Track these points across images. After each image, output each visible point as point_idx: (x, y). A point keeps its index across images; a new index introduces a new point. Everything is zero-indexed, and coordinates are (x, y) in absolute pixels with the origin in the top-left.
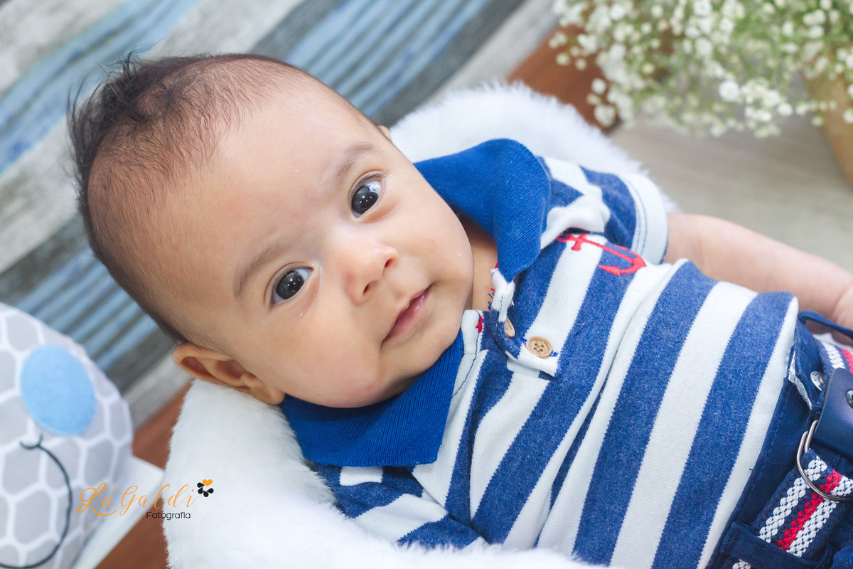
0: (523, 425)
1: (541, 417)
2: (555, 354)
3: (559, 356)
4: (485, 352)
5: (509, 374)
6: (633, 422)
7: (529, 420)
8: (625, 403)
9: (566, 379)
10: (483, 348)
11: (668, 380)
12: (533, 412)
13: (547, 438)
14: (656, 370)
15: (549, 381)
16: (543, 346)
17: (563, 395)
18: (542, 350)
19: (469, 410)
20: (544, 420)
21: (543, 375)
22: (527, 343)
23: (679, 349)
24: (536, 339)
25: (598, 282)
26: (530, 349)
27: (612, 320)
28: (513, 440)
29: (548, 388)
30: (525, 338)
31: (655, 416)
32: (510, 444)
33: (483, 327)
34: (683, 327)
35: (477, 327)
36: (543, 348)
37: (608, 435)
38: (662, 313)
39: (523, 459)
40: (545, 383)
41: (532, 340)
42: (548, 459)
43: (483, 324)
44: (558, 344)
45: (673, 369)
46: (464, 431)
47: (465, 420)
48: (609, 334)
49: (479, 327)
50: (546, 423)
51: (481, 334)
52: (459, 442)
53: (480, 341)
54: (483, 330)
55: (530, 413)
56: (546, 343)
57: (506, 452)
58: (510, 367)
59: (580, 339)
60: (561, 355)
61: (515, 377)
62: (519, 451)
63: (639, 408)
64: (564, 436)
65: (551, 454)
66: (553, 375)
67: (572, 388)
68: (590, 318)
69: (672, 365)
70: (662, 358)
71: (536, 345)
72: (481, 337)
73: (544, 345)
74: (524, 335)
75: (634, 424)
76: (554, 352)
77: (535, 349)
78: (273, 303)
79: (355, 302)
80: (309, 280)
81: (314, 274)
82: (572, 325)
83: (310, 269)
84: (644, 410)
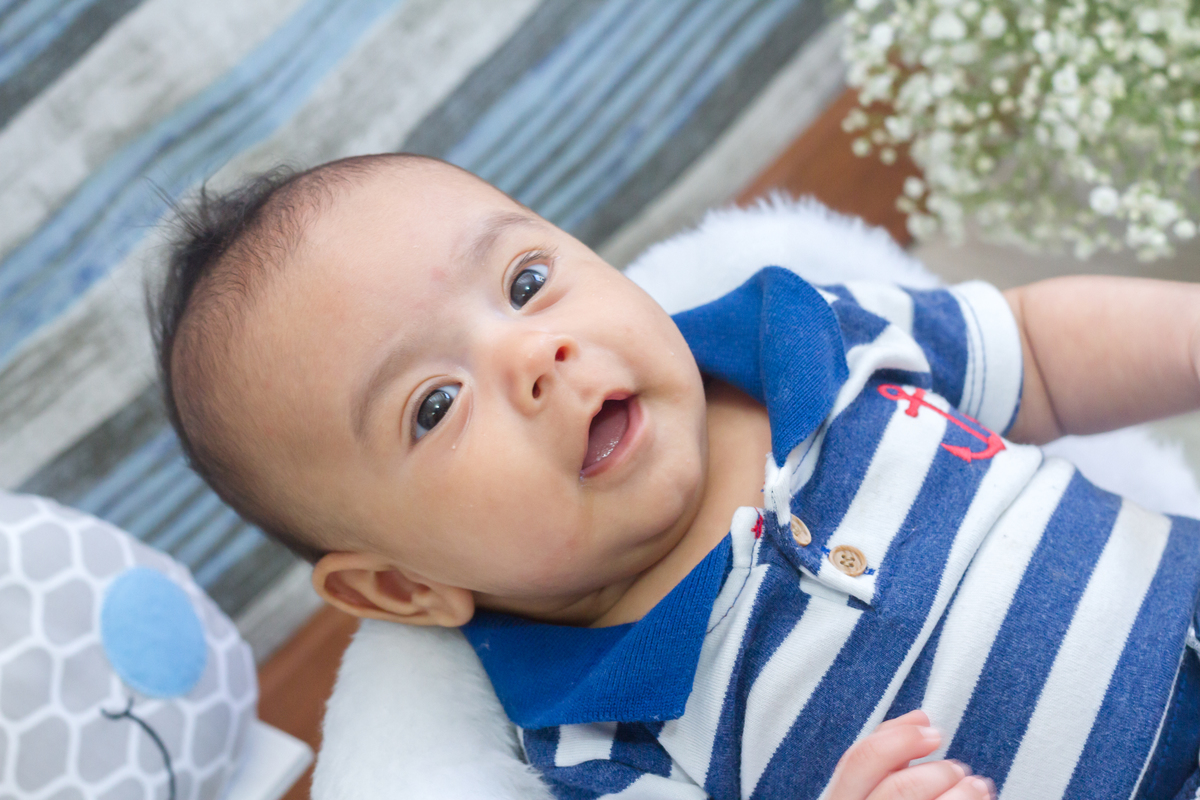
0: (824, 674)
1: (850, 664)
2: (871, 572)
3: (876, 574)
4: (765, 568)
5: (804, 599)
6: (1007, 699)
7: (832, 668)
8: (995, 669)
9: (887, 609)
10: (762, 561)
11: (1060, 643)
12: (839, 657)
13: (859, 695)
14: (1044, 625)
15: (861, 612)
16: (853, 559)
17: (882, 631)
18: (851, 565)
19: (740, 650)
20: (855, 667)
21: (854, 602)
22: (831, 555)
23: (1077, 599)
24: (843, 549)
25: (939, 470)
26: (835, 563)
27: (957, 528)
28: (809, 696)
29: (860, 621)
30: (827, 547)
31: (1038, 694)
32: (805, 702)
33: (763, 531)
34: (1081, 570)
35: (755, 530)
36: (854, 563)
37: (968, 714)
38: (1053, 546)
39: (824, 724)
40: (856, 614)
41: (839, 549)
43: (763, 527)
44: (876, 556)
45: (1067, 627)
46: (732, 680)
47: (733, 664)
48: (950, 547)
49: (757, 530)
50: (856, 673)
51: (760, 540)
52: (724, 696)
53: (756, 549)
54: (762, 535)
55: (834, 657)
56: (859, 554)
57: (798, 713)
58: (805, 587)
59: (907, 550)
60: (880, 573)
61: (813, 603)
62: (819, 712)
64: (883, 693)
65: (865, 719)
66: (868, 602)
67: (896, 621)
68: (924, 522)
69: (1067, 620)
70: (1053, 608)
71: (843, 557)
72: (758, 545)
73: (856, 558)
74: (825, 543)
75: (1007, 702)
76: (870, 567)
77: (842, 563)
78: (414, 440)
79: (526, 414)
80: (459, 398)
81: (465, 390)
82: (897, 530)
83: (459, 385)
84: (1023, 682)
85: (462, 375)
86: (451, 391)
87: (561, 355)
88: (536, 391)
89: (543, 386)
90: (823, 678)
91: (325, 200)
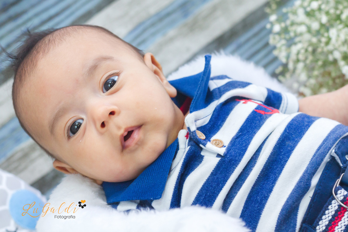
0: (207, 179)
1: (216, 175)
3: (226, 147)
5: (202, 157)
7: (209, 177)
9: (228, 156)
12: (212, 173)
13: (218, 185)
15: (220, 158)
17: (227, 164)
18: (218, 145)
19: (179, 173)
21: (218, 155)
22: (211, 142)
24: (216, 140)
25: (252, 116)
26: (212, 144)
27: (256, 134)
28: (201, 186)
29: (219, 161)
30: (210, 140)
32: (200, 188)
33: (189, 137)
39: (206, 195)
41: (214, 140)
43: (189, 135)
44: (227, 142)
46: (177, 182)
47: (177, 177)
48: (252, 139)
49: (187, 136)
50: (217, 178)
51: (188, 140)
52: (174, 188)
53: (187, 143)
54: (189, 138)
55: (210, 173)
56: (221, 142)
58: (202, 153)
59: (238, 140)
60: (228, 147)
61: (205, 159)
64: (225, 183)
66: (222, 155)
67: (231, 160)
68: (245, 131)
71: (216, 142)
73: (220, 142)
74: (210, 139)
76: (225, 145)
77: (215, 144)
78: (69, 137)
80: (83, 124)
82: (235, 134)
83: (83, 120)
85: (84, 116)
89: (106, 124)
90: (206, 180)
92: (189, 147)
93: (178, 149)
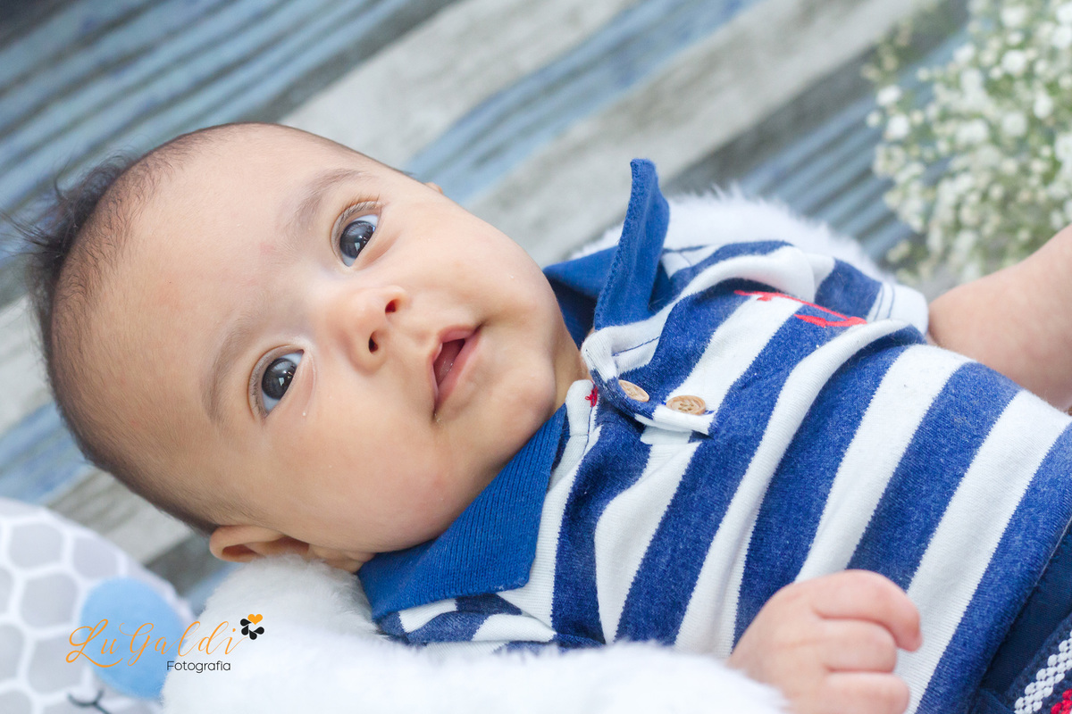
0: (669, 504)
1: (694, 489)
2: (710, 412)
3: (715, 412)
6: (899, 536)
7: (676, 496)
9: (724, 432)
12: (681, 483)
13: (705, 517)
15: (701, 442)
16: (692, 405)
17: (722, 454)
18: (690, 409)
20: (699, 492)
21: (696, 436)
22: (668, 404)
23: (978, 445)
24: (683, 399)
25: (789, 330)
26: (672, 408)
28: (657, 527)
29: (698, 450)
30: (666, 401)
32: (654, 532)
34: (984, 419)
35: (590, 399)
39: (674, 551)
40: (695, 446)
41: (676, 400)
42: (708, 545)
43: (599, 394)
49: (592, 398)
50: (701, 497)
51: (596, 407)
53: (593, 417)
54: (598, 403)
55: (678, 485)
56: (697, 401)
57: (648, 544)
59: (747, 390)
60: (719, 412)
62: (666, 540)
63: (910, 518)
64: (726, 509)
66: (706, 433)
67: (734, 440)
68: (769, 370)
69: (966, 465)
71: (682, 404)
72: (594, 411)
73: (694, 403)
74: (663, 398)
75: (900, 539)
76: (709, 409)
77: (680, 408)
78: (265, 413)
79: (367, 371)
80: (303, 363)
81: (307, 356)
83: (301, 352)
84: (917, 521)
85: (301, 342)
86: (295, 358)
87: (391, 307)
88: (373, 346)
89: (379, 341)
90: (668, 506)
91: (148, 190)
92: (599, 429)
93: (565, 435)
